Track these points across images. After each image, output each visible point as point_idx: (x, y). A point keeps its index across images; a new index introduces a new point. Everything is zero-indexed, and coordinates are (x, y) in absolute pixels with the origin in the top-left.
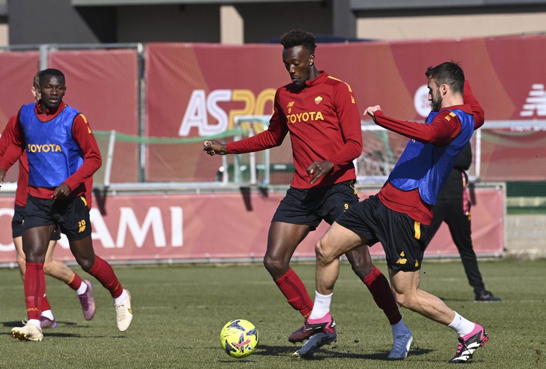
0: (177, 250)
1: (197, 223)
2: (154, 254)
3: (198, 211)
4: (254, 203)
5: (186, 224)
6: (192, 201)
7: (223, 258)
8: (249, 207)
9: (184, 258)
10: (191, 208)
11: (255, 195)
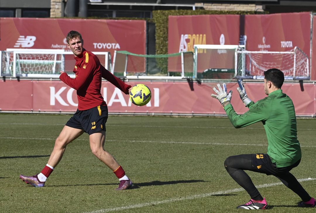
0: (157, 108)
1: (166, 96)
2: (146, 110)
3: (167, 90)
4: (194, 87)
5: (161, 96)
6: (164, 85)
7: (179, 113)
8: (192, 89)
9: (160, 112)
10: (163, 89)
11: (195, 83)
